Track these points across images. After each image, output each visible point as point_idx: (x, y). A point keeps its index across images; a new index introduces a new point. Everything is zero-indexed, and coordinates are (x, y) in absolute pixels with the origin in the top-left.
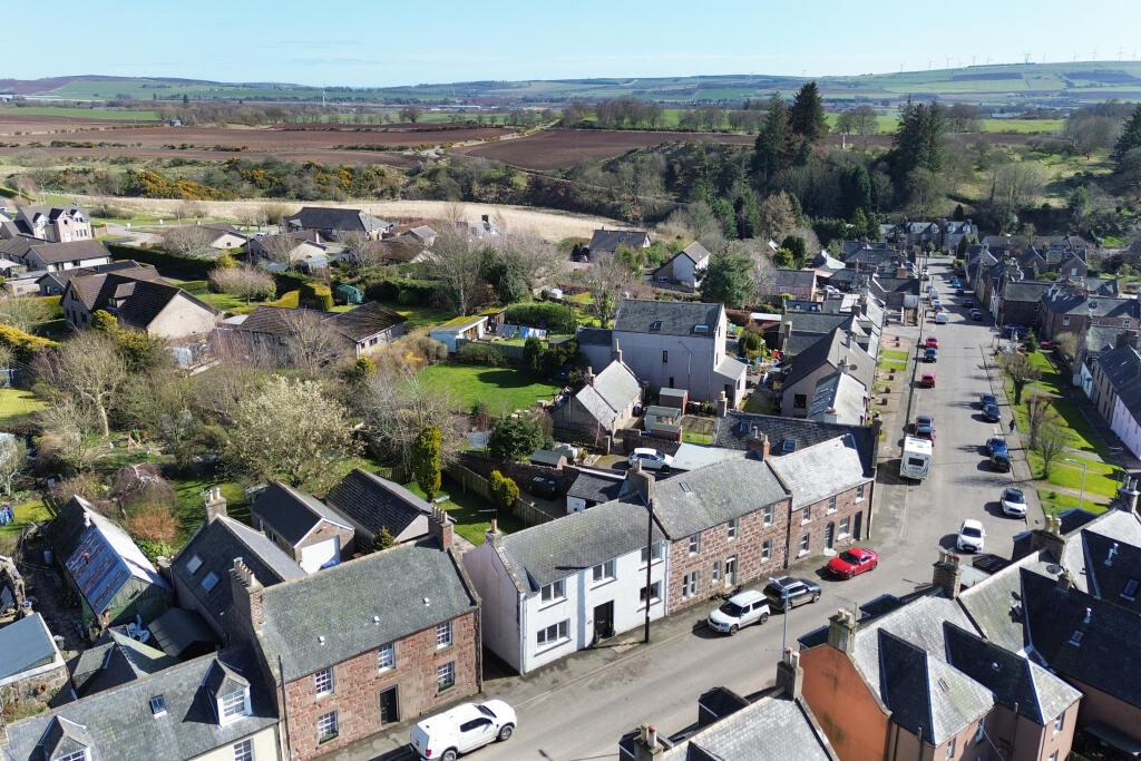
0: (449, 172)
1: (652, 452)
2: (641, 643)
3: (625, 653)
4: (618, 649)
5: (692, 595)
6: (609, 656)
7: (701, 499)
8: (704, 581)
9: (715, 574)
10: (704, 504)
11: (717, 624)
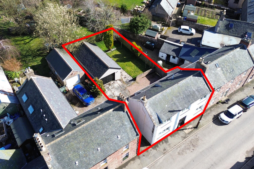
1: (187, 28)
2: (195, 128)
3: (189, 133)
4: (186, 131)
6: (183, 135)
7: (223, 70)
8: (217, 99)
10: (224, 73)
11: (224, 121)
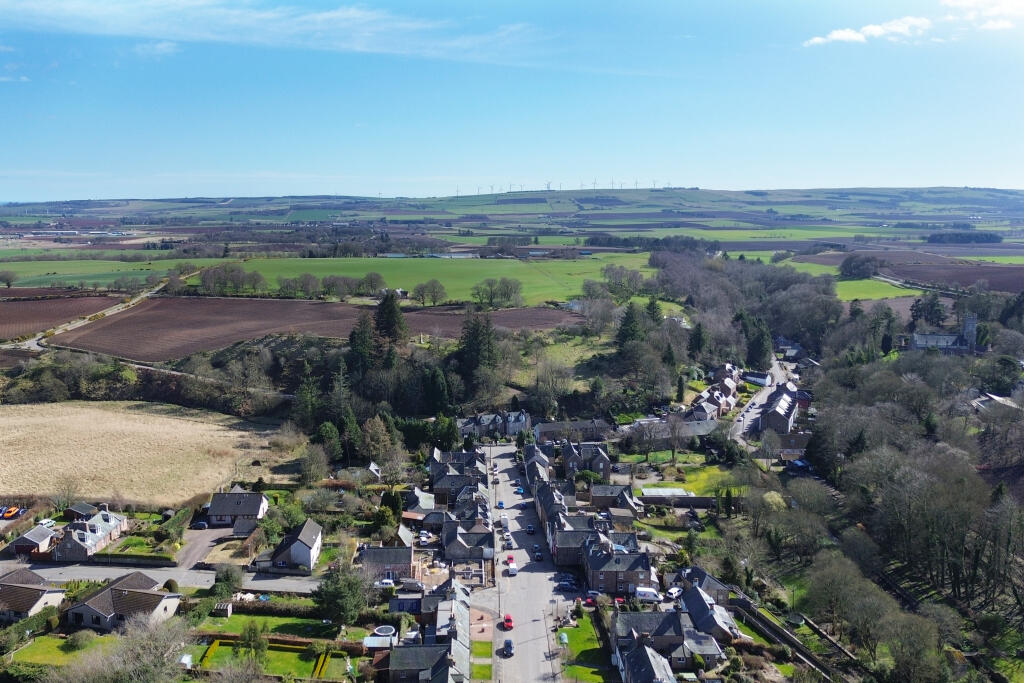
0: (54, 370)
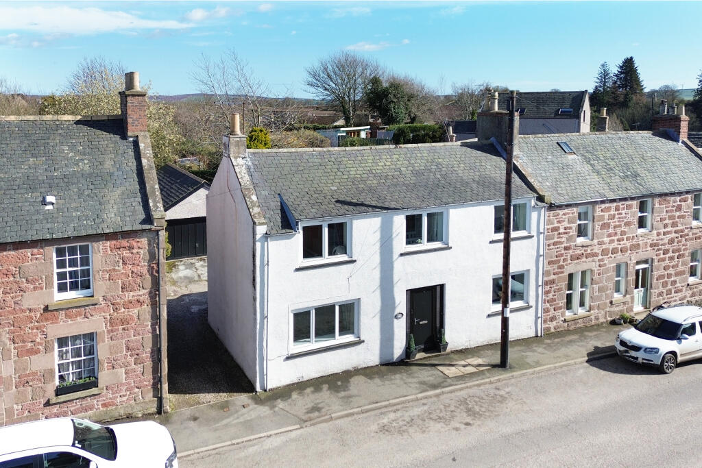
2: (494, 366)
3: (462, 378)
4: (451, 371)
5: (581, 312)
6: (431, 379)
7: (592, 166)
8: (600, 290)
9: (618, 283)
10: (596, 171)
11: (636, 349)
